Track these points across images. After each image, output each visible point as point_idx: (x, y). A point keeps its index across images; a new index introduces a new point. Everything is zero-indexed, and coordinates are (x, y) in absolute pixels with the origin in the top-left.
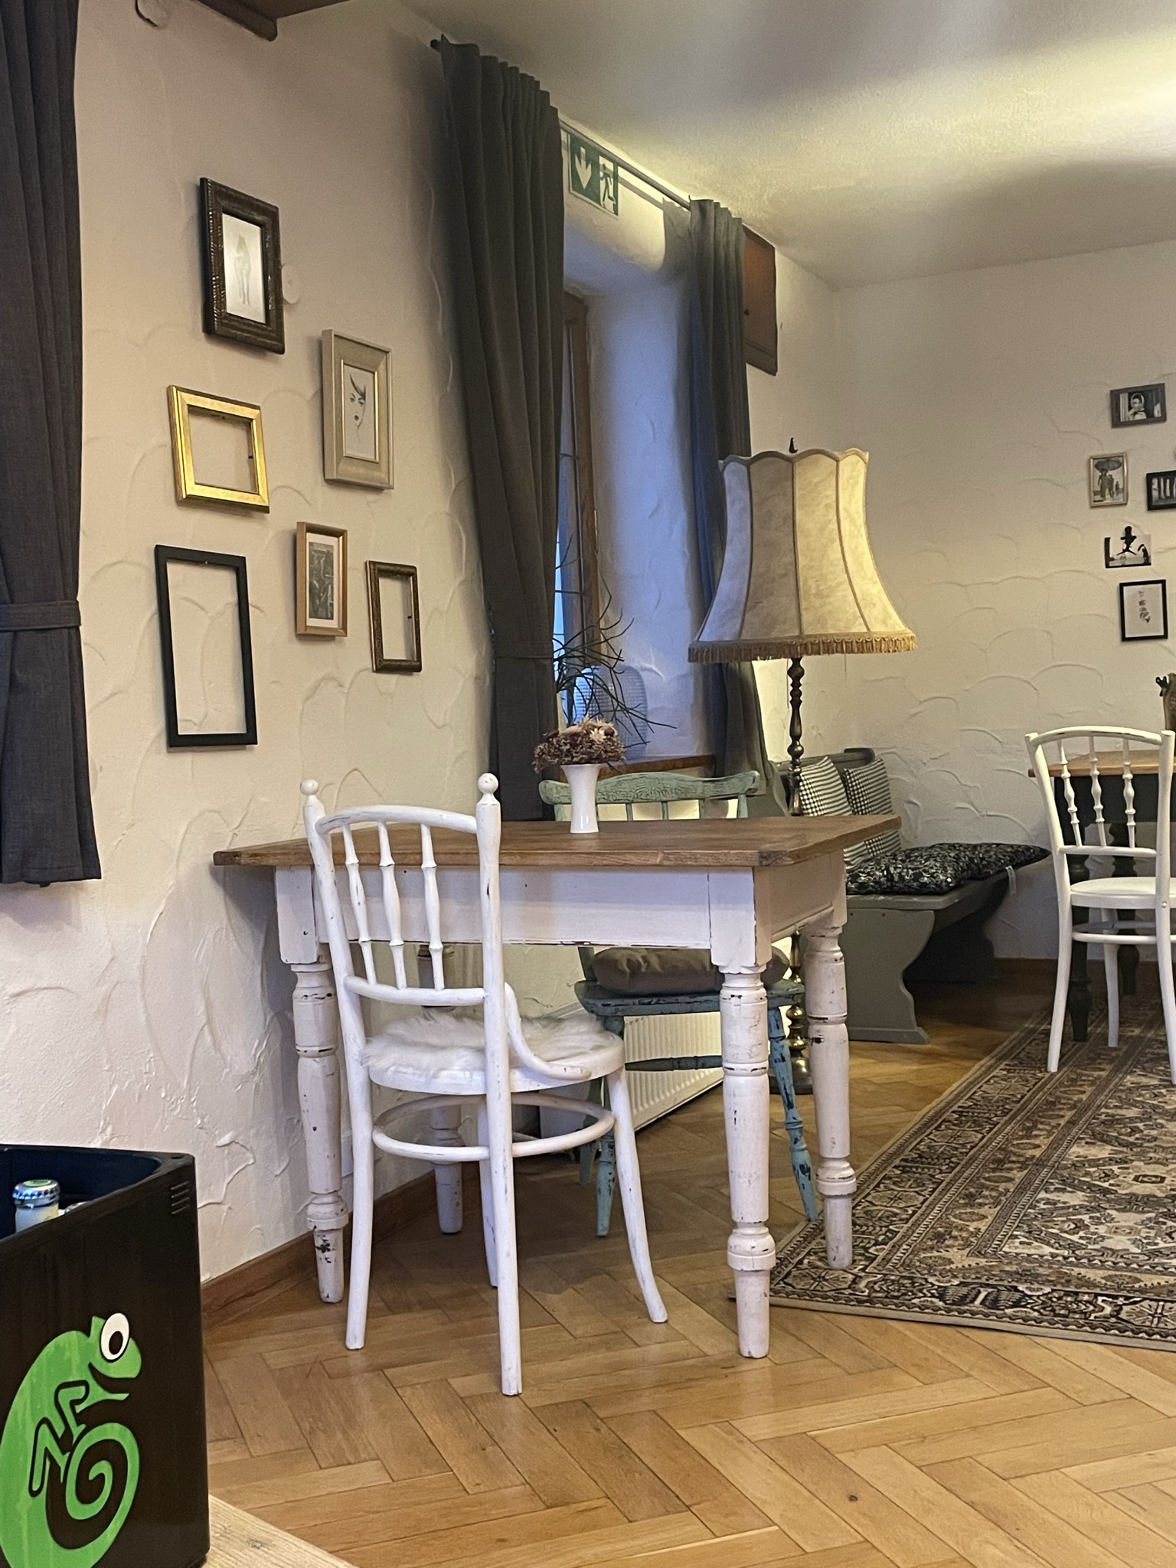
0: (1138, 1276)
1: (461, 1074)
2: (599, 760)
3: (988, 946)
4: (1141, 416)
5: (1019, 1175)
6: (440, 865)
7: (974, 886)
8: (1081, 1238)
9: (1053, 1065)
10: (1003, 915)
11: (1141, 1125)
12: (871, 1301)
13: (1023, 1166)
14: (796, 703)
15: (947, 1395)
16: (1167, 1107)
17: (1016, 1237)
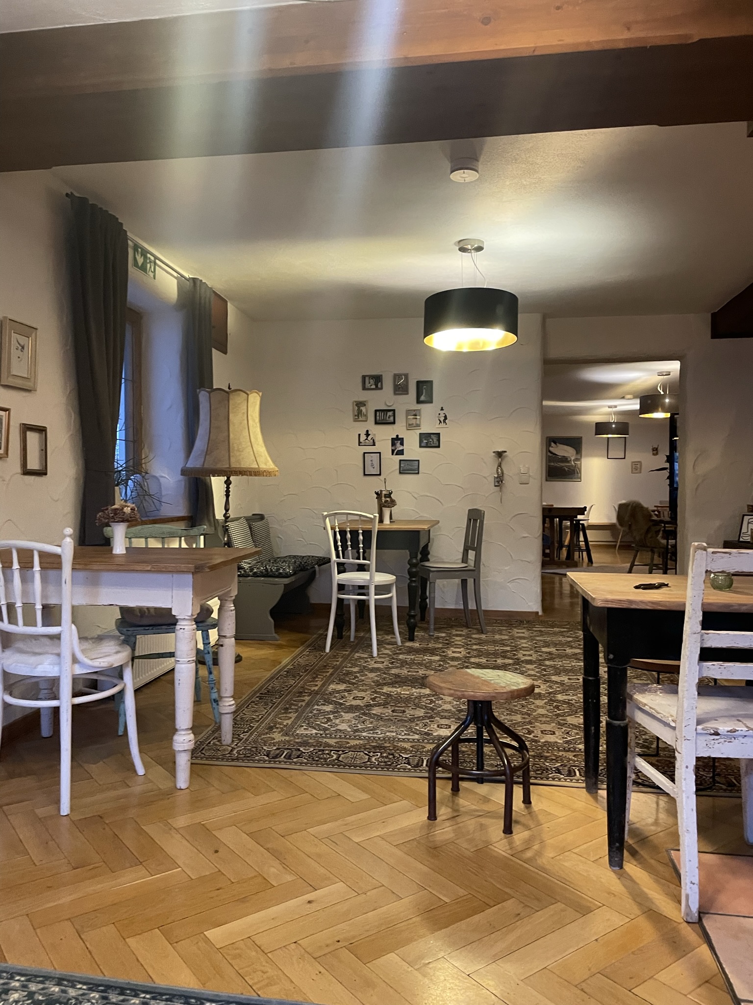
0: (349, 741)
1: (48, 666)
2: (127, 521)
3: (307, 598)
4: (374, 387)
5: (307, 698)
6: (42, 568)
7: (301, 574)
8: (329, 725)
9: (328, 649)
10: (314, 585)
11: (358, 675)
12: (237, 759)
13: (310, 694)
14: (227, 495)
15: (263, 800)
16: (370, 667)
17: (303, 726)
